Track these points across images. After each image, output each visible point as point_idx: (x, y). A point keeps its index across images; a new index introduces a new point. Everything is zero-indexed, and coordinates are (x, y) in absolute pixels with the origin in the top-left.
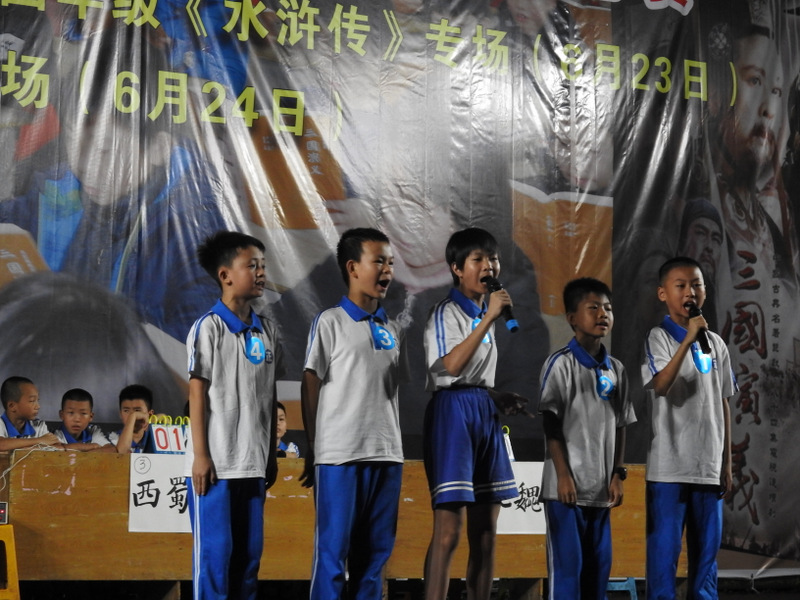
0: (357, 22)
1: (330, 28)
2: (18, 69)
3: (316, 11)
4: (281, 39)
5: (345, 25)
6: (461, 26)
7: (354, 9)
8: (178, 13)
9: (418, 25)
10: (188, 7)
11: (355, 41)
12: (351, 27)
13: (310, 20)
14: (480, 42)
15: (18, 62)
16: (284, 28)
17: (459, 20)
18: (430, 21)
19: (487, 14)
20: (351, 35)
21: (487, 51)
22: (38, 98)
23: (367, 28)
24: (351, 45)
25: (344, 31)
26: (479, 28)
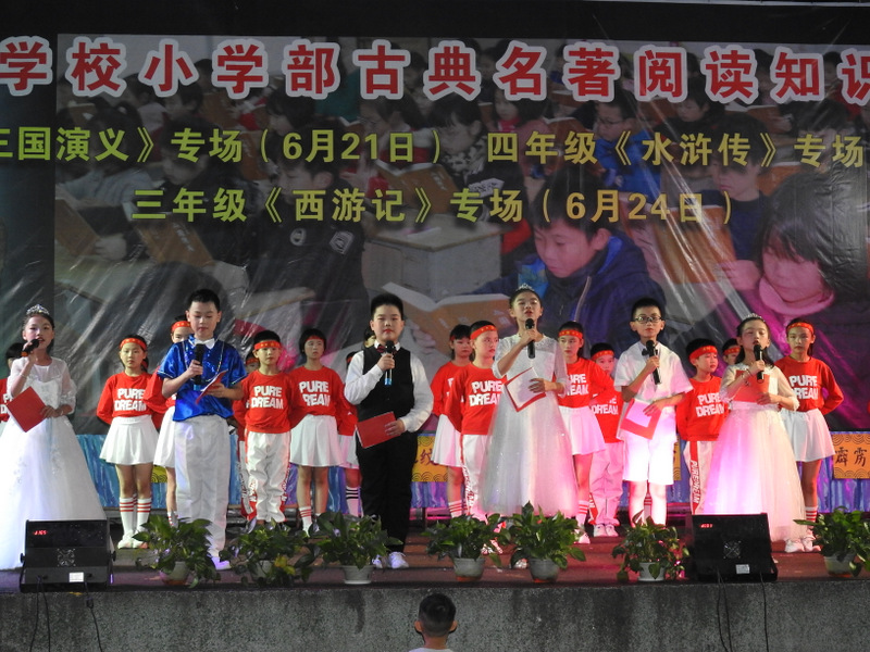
0: (740, 144)
1: (720, 150)
2: (501, 199)
3: (709, 140)
4: (684, 161)
5: (730, 147)
6: (822, 137)
7: (737, 135)
8: (610, 152)
9: (788, 140)
10: (617, 148)
11: (739, 157)
12: (735, 147)
13: (705, 146)
14: (839, 146)
15: (500, 195)
16: (686, 153)
17: (822, 133)
18: (797, 137)
19: (845, 127)
20: (735, 153)
21: (844, 151)
22: (515, 215)
23: (748, 147)
24: (735, 159)
25: (730, 151)
26: (838, 137)
